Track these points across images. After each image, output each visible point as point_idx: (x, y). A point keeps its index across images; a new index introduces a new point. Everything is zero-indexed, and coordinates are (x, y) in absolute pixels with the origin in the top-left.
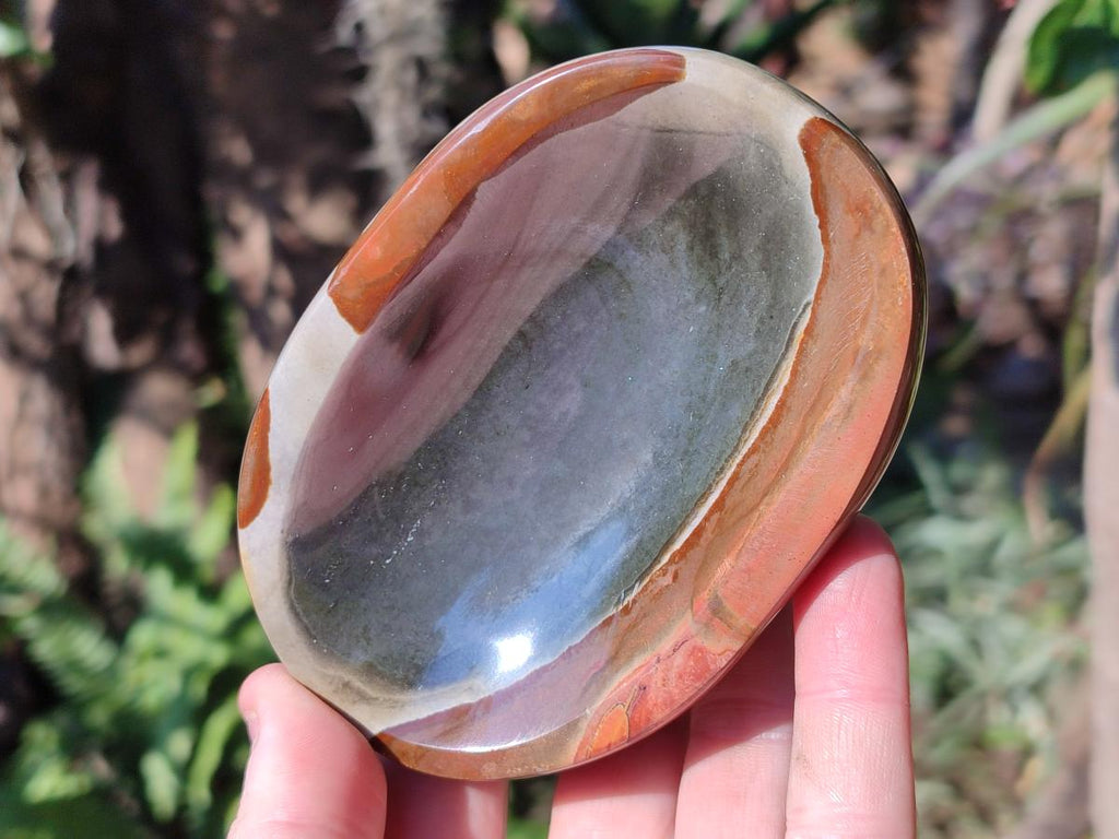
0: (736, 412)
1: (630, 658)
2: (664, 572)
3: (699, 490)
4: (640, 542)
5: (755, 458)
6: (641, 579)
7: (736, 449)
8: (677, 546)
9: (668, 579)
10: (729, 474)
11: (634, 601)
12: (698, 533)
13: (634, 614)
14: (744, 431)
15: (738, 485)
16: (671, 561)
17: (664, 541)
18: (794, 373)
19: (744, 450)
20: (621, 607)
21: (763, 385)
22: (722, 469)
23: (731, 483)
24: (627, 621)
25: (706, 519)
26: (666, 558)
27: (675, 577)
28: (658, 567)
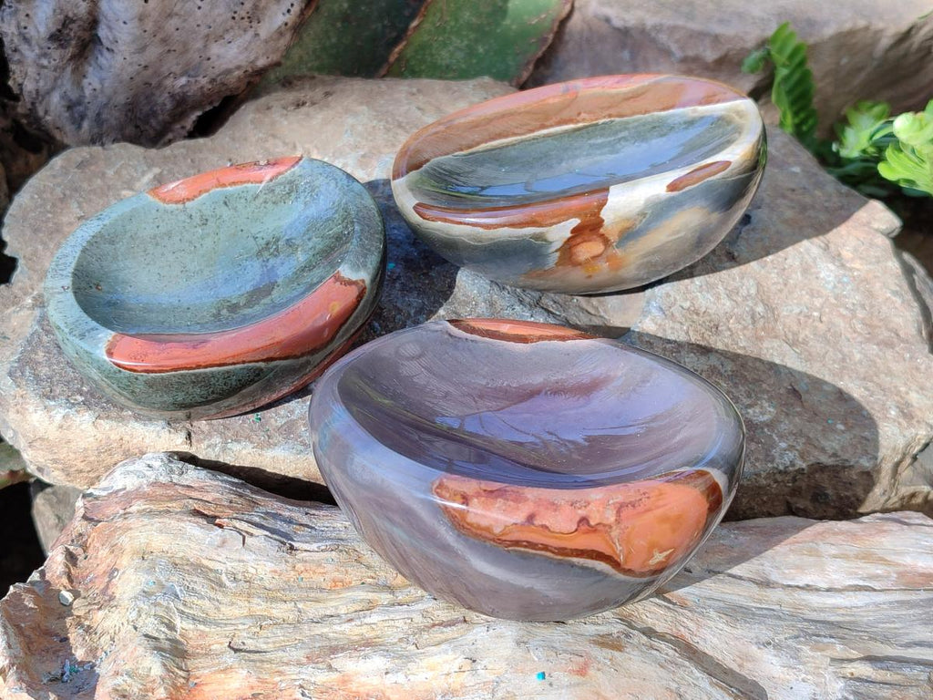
0: (513, 153)
1: (617, 94)
2: (584, 120)
3: (550, 140)
4: (589, 139)
5: (516, 131)
6: (597, 125)
7: (522, 141)
8: (571, 126)
9: (583, 115)
10: (532, 135)
11: (605, 117)
12: (559, 123)
13: (607, 112)
14: (515, 145)
15: (530, 128)
16: (578, 122)
17: (578, 133)
18: (478, 144)
19: (519, 138)
20: (613, 119)
21: (493, 152)
22: (534, 139)
23: (532, 131)
24: (612, 111)
25: (552, 126)
26: (580, 125)
27: (579, 114)
28: (586, 124)
